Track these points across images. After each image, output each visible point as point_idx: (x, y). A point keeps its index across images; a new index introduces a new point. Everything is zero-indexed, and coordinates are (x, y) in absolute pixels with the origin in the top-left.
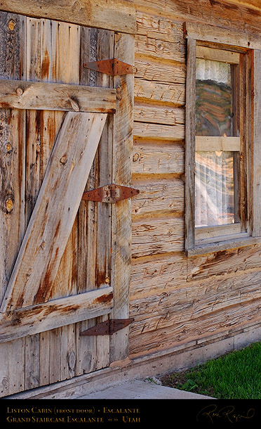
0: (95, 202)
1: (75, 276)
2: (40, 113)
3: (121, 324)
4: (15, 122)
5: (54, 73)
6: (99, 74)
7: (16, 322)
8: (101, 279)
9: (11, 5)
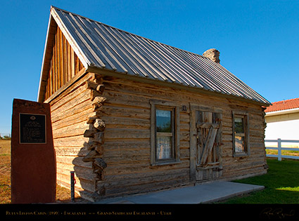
0: (216, 146)
1: (212, 159)
2: (206, 129)
3: (221, 170)
5: (208, 121)
6: (216, 121)
7: (202, 166)
8: (217, 160)
9: (201, 110)
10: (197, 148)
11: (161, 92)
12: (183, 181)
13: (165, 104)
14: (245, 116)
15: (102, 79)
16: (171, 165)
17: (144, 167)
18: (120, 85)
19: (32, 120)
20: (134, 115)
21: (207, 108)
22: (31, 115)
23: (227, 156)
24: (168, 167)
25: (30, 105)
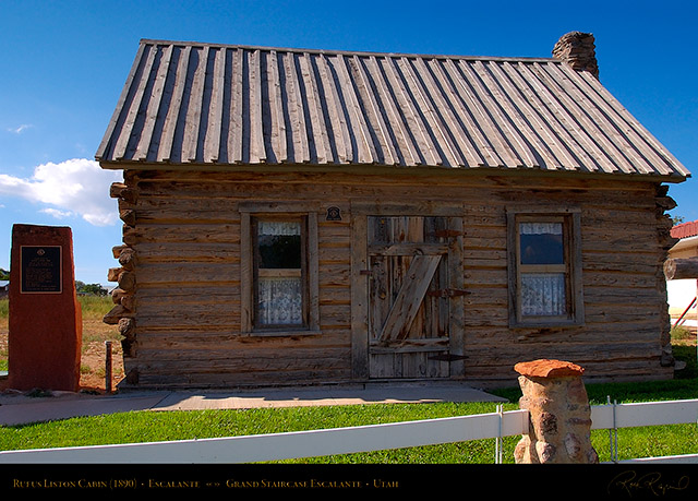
0: (437, 297)
1: (424, 330)
2: (400, 257)
3: (457, 358)
4: (386, 261)
5: (408, 239)
6: (437, 237)
7: (387, 345)
8: (441, 334)
9: (383, 213)
10: (373, 302)
11: (270, 185)
12: (329, 375)
13: (276, 209)
14: (568, 216)
15: (136, 177)
16: (295, 338)
17: (226, 338)
18: (174, 183)
19: (38, 256)
20: (203, 237)
21: (406, 208)
22: (38, 248)
23: (486, 325)
24: (287, 342)
25: (37, 232)
